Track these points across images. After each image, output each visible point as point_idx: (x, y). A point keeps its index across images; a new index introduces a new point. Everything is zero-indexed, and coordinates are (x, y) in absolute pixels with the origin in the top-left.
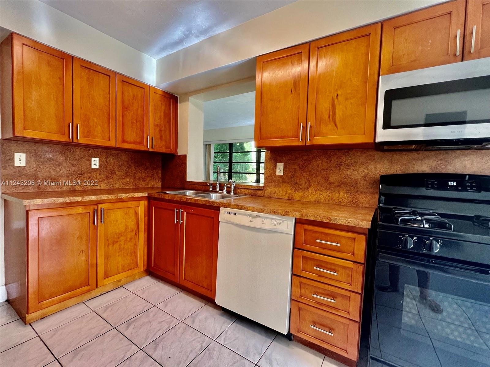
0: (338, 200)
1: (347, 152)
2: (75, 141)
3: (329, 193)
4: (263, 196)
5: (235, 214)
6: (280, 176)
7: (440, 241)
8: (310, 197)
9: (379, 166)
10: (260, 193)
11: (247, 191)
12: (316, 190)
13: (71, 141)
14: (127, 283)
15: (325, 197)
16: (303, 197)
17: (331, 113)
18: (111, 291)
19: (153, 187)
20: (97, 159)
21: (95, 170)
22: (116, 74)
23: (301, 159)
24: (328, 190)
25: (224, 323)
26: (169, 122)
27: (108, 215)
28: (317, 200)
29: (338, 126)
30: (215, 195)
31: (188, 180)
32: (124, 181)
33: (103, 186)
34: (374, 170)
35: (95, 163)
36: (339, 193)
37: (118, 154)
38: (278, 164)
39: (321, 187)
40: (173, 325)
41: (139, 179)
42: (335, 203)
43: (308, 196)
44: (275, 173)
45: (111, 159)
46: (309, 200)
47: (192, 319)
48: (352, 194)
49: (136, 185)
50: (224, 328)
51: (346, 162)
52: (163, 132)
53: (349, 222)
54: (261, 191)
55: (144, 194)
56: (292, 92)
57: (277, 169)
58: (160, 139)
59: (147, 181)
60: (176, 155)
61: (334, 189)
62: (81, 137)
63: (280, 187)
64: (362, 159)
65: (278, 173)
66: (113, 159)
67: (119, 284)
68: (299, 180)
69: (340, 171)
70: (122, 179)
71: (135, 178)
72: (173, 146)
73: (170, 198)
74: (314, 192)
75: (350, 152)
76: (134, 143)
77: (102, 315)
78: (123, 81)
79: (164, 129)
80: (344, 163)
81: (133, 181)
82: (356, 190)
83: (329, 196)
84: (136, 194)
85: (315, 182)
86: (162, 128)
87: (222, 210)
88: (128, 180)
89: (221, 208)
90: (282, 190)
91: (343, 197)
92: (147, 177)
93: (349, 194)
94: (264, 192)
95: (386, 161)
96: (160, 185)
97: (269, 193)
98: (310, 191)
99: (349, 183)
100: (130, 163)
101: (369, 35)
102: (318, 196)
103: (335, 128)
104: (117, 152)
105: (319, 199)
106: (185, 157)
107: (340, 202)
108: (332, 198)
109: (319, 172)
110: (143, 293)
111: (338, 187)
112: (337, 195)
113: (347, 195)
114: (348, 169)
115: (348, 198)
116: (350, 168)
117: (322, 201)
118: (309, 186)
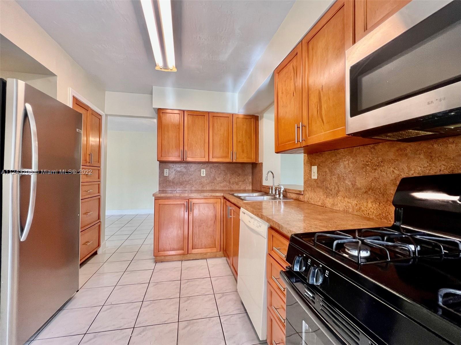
0: (367, 211)
1: (374, 148)
3: (357, 202)
4: (303, 201)
5: (245, 213)
6: (315, 180)
7: (327, 271)
8: (339, 205)
12: (344, 197)
15: (353, 206)
16: (333, 205)
17: (318, 108)
18: (199, 259)
20: (204, 170)
21: (203, 177)
22: (209, 113)
23: (330, 160)
24: (356, 197)
26: (250, 138)
28: (346, 209)
31: (263, 184)
32: (222, 185)
33: (208, 188)
35: (203, 173)
36: (367, 203)
37: (218, 166)
38: (312, 167)
39: (349, 193)
40: (209, 293)
41: (233, 184)
42: (363, 214)
43: (337, 204)
44: (311, 177)
45: (213, 169)
46: (338, 209)
47: (221, 295)
48: (381, 204)
49: (231, 188)
50: (235, 312)
51: (372, 160)
54: (302, 196)
55: (221, 194)
56: (294, 95)
57: (312, 173)
59: (240, 185)
61: (361, 196)
62: (188, 157)
63: (315, 192)
64: (391, 155)
65: (313, 177)
66: (215, 169)
67: (205, 256)
68: (330, 184)
69: (367, 172)
71: (230, 182)
74: (343, 199)
75: (376, 147)
76: (222, 157)
78: (213, 116)
80: (370, 162)
82: (385, 200)
83: (356, 204)
84: (214, 194)
85: (343, 187)
86: (244, 143)
87: (241, 210)
89: (241, 208)
91: (371, 208)
92: (240, 181)
93: (378, 203)
96: (250, 188)
97: (308, 198)
98: (339, 198)
99: (377, 188)
100: (226, 171)
102: (346, 204)
103: (322, 124)
105: (348, 208)
107: (368, 214)
108: (360, 208)
110: (212, 267)
111: (366, 194)
112: (365, 204)
113: (376, 206)
114: (375, 169)
115: (376, 209)
116: (377, 168)
117: (350, 210)
118: (338, 192)
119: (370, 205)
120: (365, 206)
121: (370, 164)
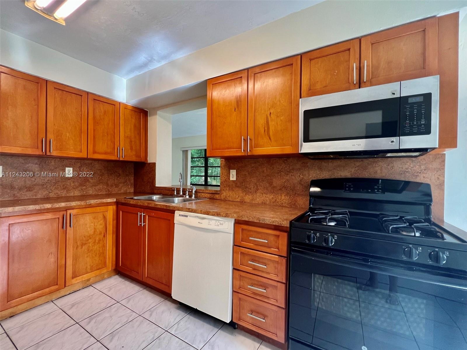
0: (281, 202)
1: (286, 160)
2: (48, 154)
3: (273, 196)
4: (219, 199)
5: (187, 216)
6: (234, 181)
7: (335, 236)
8: (258, 200)
9: (311, 172)
10: (217, 196)
11: (207, 194)
12: (263, 194)
13: (44, 154)
14: (95, 283)
15: (270, 200)
16: (253, 200)
17: (266, 128)
18: (80, 290)
19: (126, 192)
20: (71, 169)
21: (69, 179)
22: (88, 93)
23: (250, 166)
24: (272, 193)
25: (178, 315)
26: (139, 134)
27: (77, 220)
28: (264, 202)
29: (272, 139)
30: (177, 199)
31: (157, 186)
32: (97, 188)
33: (77, 193)
34: (307, 175)
35: (69, 172)
36: (281, 196)
37: (91, 164)
38: (231, 171)
39: (267, 190)
40: (132, 318)
41: (112, 186)
42: (278, 204)
43: (256, 199)
44: (229, 179)
45: (85, 168)
46: (257, 202)
47: (150, 313)
48: (291, 196)
49: (109, 190)
50: (178, 320)
51: (285, 168)
52: (133, 143)
53: (273, 222)
54: (218, 195)
55: (113, 200)
56: (236, 110)
57: (231, 175)
58: (131, 149)
59: (120, 187)
60: (146, 163)
61: (277, 192)
62: (54, 150)
63: (234, 191)
64: (298, 166)
65: (231, 179)
66: (87, 168)
67: (88, 283)
68: (249, 184)
69: (281, 176)
70: (95, 186)
71: (107, 185)
72: (143, 155)
73: (135, 203)
74: (261, 195)
75: (288, 160)
76: (106, 153)
77: (67, 312)
78: (94, 99)
79: (134, 140)
80: (284, 169)
81: (106, 187)
82: (294, 193)
83: (273, 198)
84: (105, 200)
85: (262, 186)
86: (132, 140)
87: (177, 213)
88: (101, 187)
89: (176, 211)
90: (235, 194)
91: (284, 199)
92: (120, 183)
93: (289, 196)
94: (221, 195)
95: (316, 168)
96: (132, 190)
97: (225, 196)
98: (257, 194)
99: (288, 187)
100: (103, 171)
101: (292, 64)
102: (264, 198)
103: (270, 141)
104: (90, 162)
105: (265, 201)
106: (154, 164)
107: (282, 203)
108: (276, 200)
109: (264, 177)
110: (109, 291)
111: (280, 191)
112: (280, 197)
113: (287, 198)
114: (287, 174)
115: (288, 199)
116: (289, 173)
117: (268, 203)
118: (257, 190)
119: (283, 197)
120: (280, 198)
121: (283, 170)
